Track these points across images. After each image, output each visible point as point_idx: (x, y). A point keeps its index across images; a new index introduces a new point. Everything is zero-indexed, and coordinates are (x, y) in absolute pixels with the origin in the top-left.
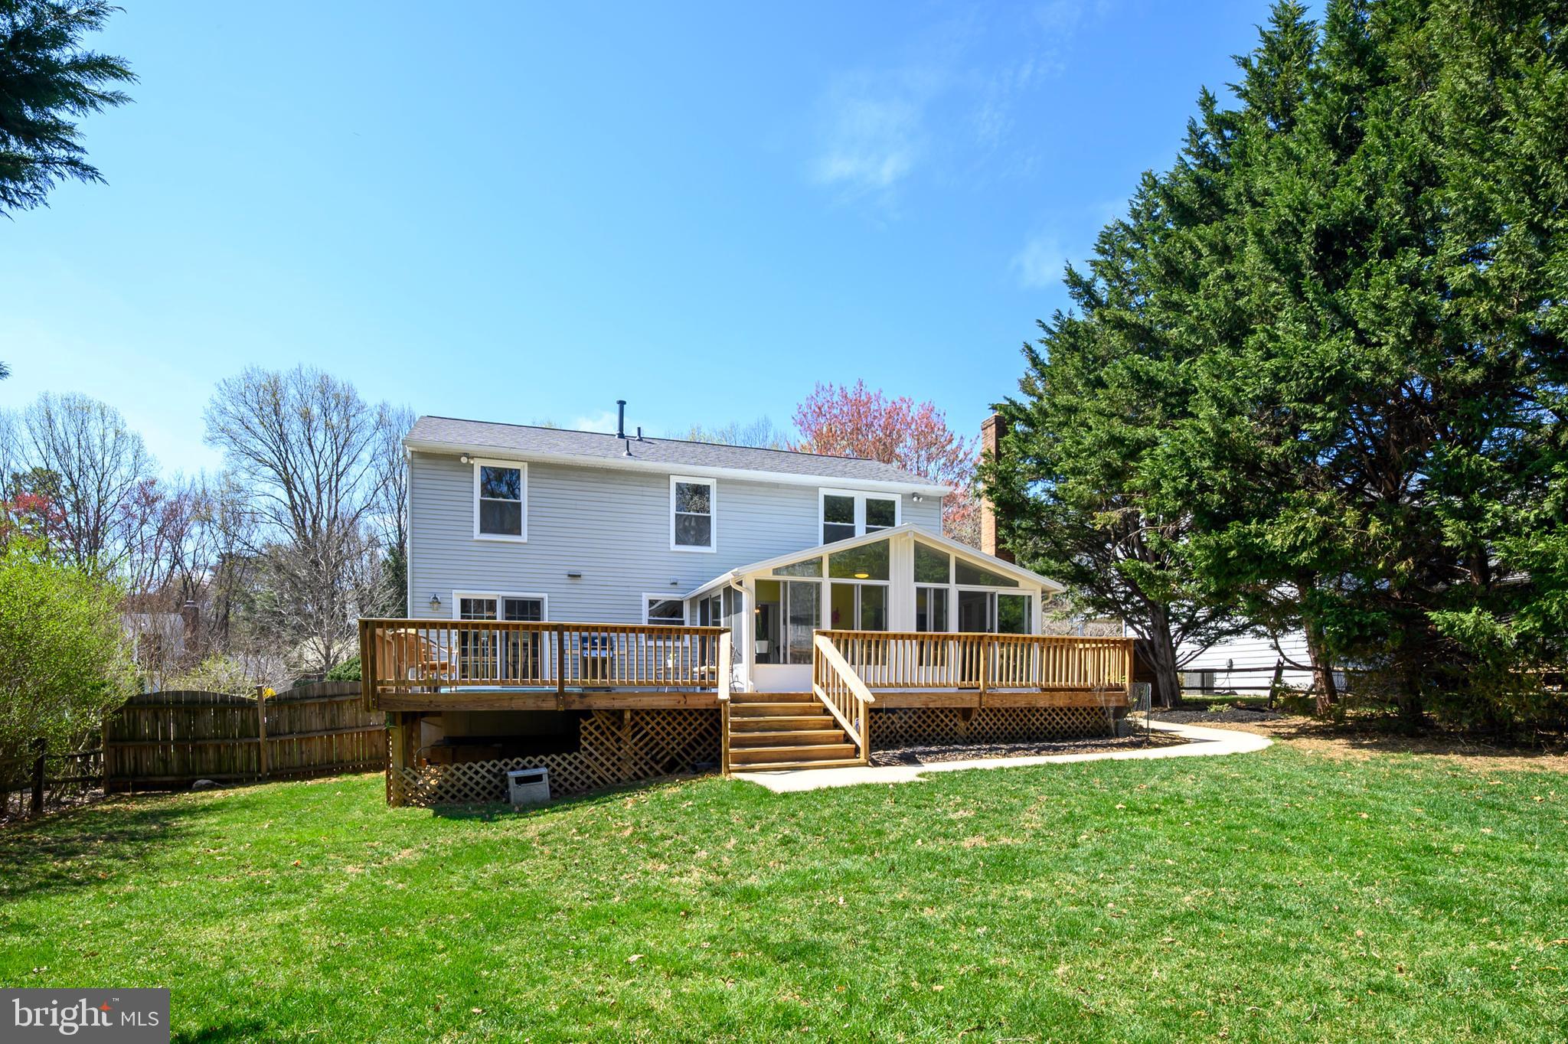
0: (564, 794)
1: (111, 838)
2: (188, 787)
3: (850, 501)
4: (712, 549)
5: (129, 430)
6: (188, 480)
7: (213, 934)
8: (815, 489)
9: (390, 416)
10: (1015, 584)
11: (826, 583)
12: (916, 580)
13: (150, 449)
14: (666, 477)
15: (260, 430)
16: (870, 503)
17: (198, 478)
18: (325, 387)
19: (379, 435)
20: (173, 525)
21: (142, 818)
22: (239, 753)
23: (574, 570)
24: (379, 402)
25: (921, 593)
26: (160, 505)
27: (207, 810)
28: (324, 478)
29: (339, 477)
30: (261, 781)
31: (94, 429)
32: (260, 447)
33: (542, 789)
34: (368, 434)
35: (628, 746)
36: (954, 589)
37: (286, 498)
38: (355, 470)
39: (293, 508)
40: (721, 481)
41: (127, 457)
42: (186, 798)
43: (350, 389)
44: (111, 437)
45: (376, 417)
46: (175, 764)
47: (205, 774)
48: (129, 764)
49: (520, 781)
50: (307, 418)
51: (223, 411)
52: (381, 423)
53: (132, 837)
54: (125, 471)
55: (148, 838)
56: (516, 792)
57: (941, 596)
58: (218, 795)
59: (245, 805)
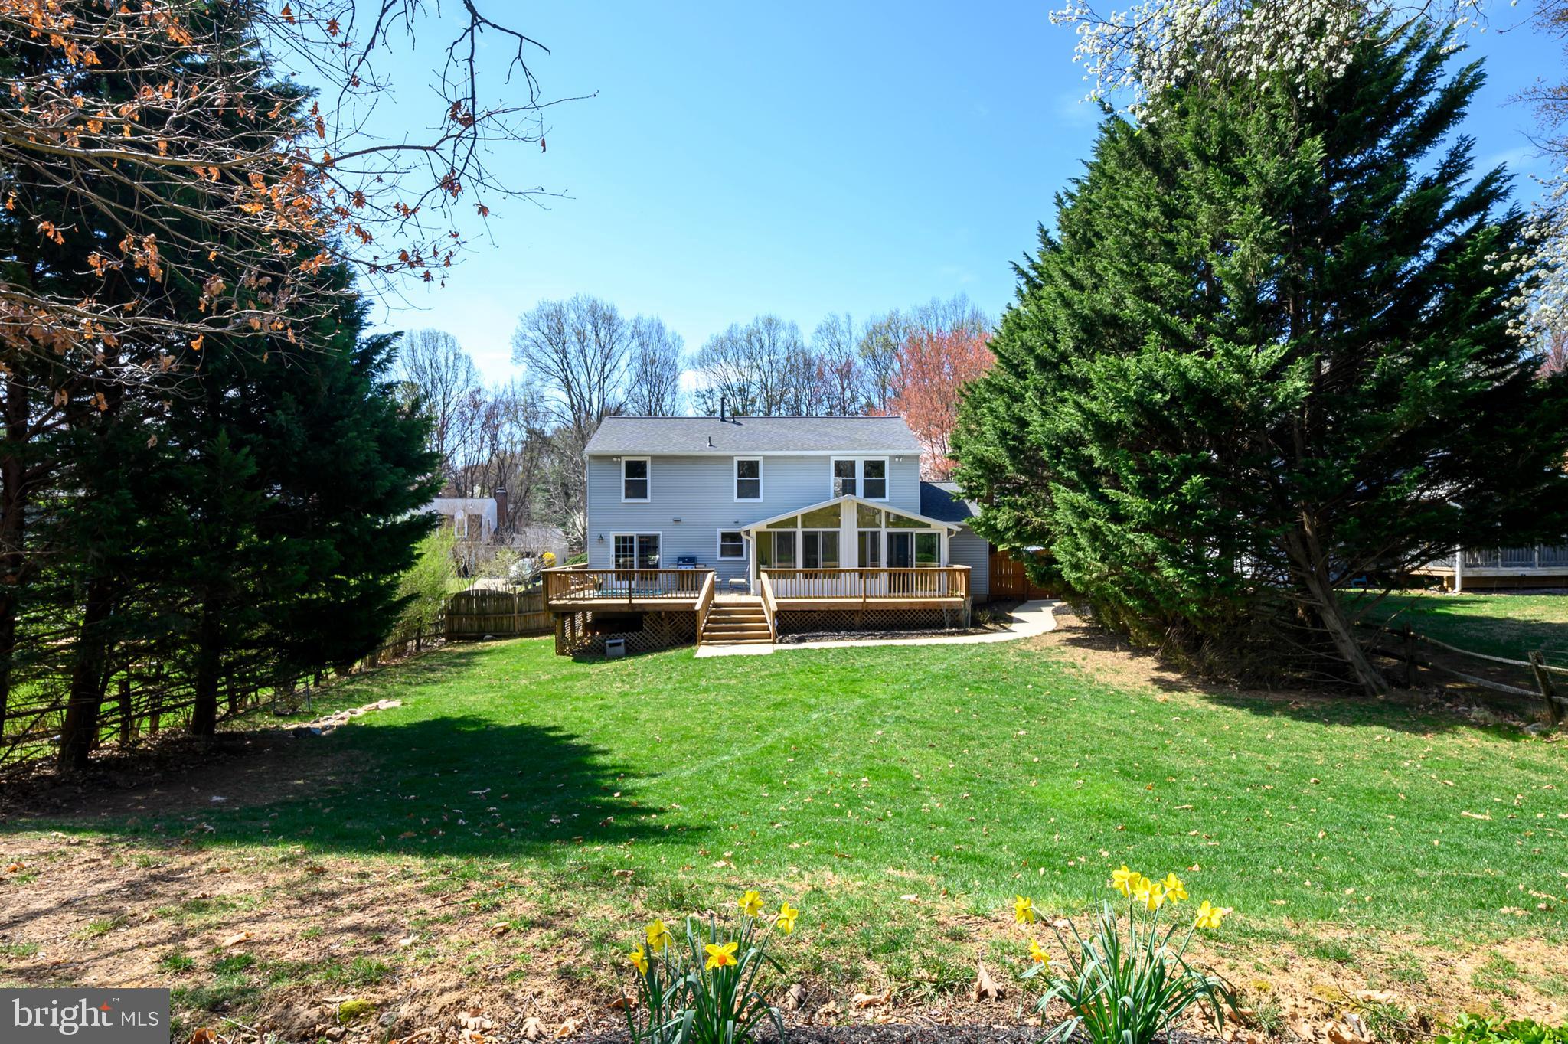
0: (632, 651)
1: (449, 665)
2: (480, 639)
3: (853, 464)
4: (761, 500)
5: (463, 352)
6: (502, 387)
7: (472, 698)
8: (828, 458)
9: (643, 328)
10: (929, 526)
11: (799, 532)
12: (859, 526)
13: (477, 364)
14: (732, 458)
15: (549, 349)
16: (867, 464)
17: (509, 383)
18: (594, 308)
19: (635, 343)
20: (491, 423)
21: (460, 655)
22: (505, 622)
23: (677, 517)
24: (634, 317)
25: (862, 535)
26: (483, 409)
27: (488, 653)
28: (595, 379)
29: (605, 379)
30: (515, 636)
31: (441, 354)
32: (550, 362)
33: (622, 649)
34: (626, 343)
35: (667, 629)
36: (884, 532)
37: (568, 402)
38: (615, 375)
39: (573, 408)
40: (765, 458)
41: (462, 376)
42: (480, 645)
43: (613, 309)
44: (451, 357)
45: (632, 329)
46: (476, 627)
47: (489, 633)
48: (456, 627)
49: (611, 645)
50: (581, 335)
51: (524, 337)
52: (636, 332)
53: (455, 665)
54: (460, 383)
55: (462, 665)
56: (609, 650)
57: (875, 537)
58: (494, 644)
59: (503, 651)
